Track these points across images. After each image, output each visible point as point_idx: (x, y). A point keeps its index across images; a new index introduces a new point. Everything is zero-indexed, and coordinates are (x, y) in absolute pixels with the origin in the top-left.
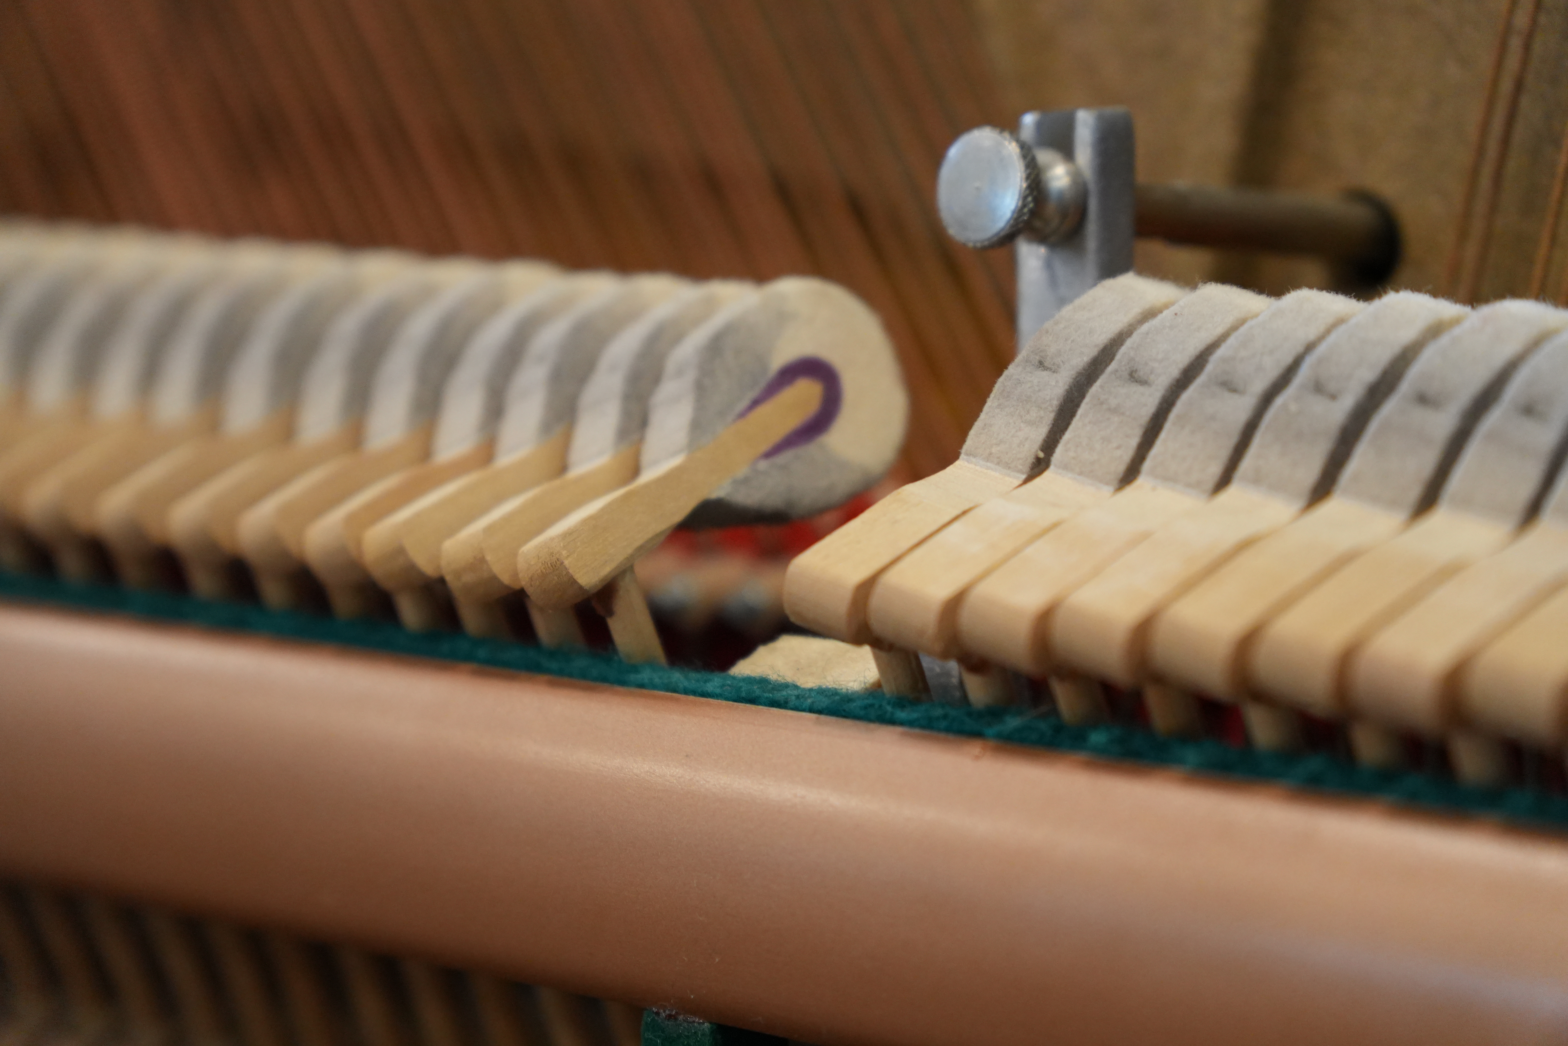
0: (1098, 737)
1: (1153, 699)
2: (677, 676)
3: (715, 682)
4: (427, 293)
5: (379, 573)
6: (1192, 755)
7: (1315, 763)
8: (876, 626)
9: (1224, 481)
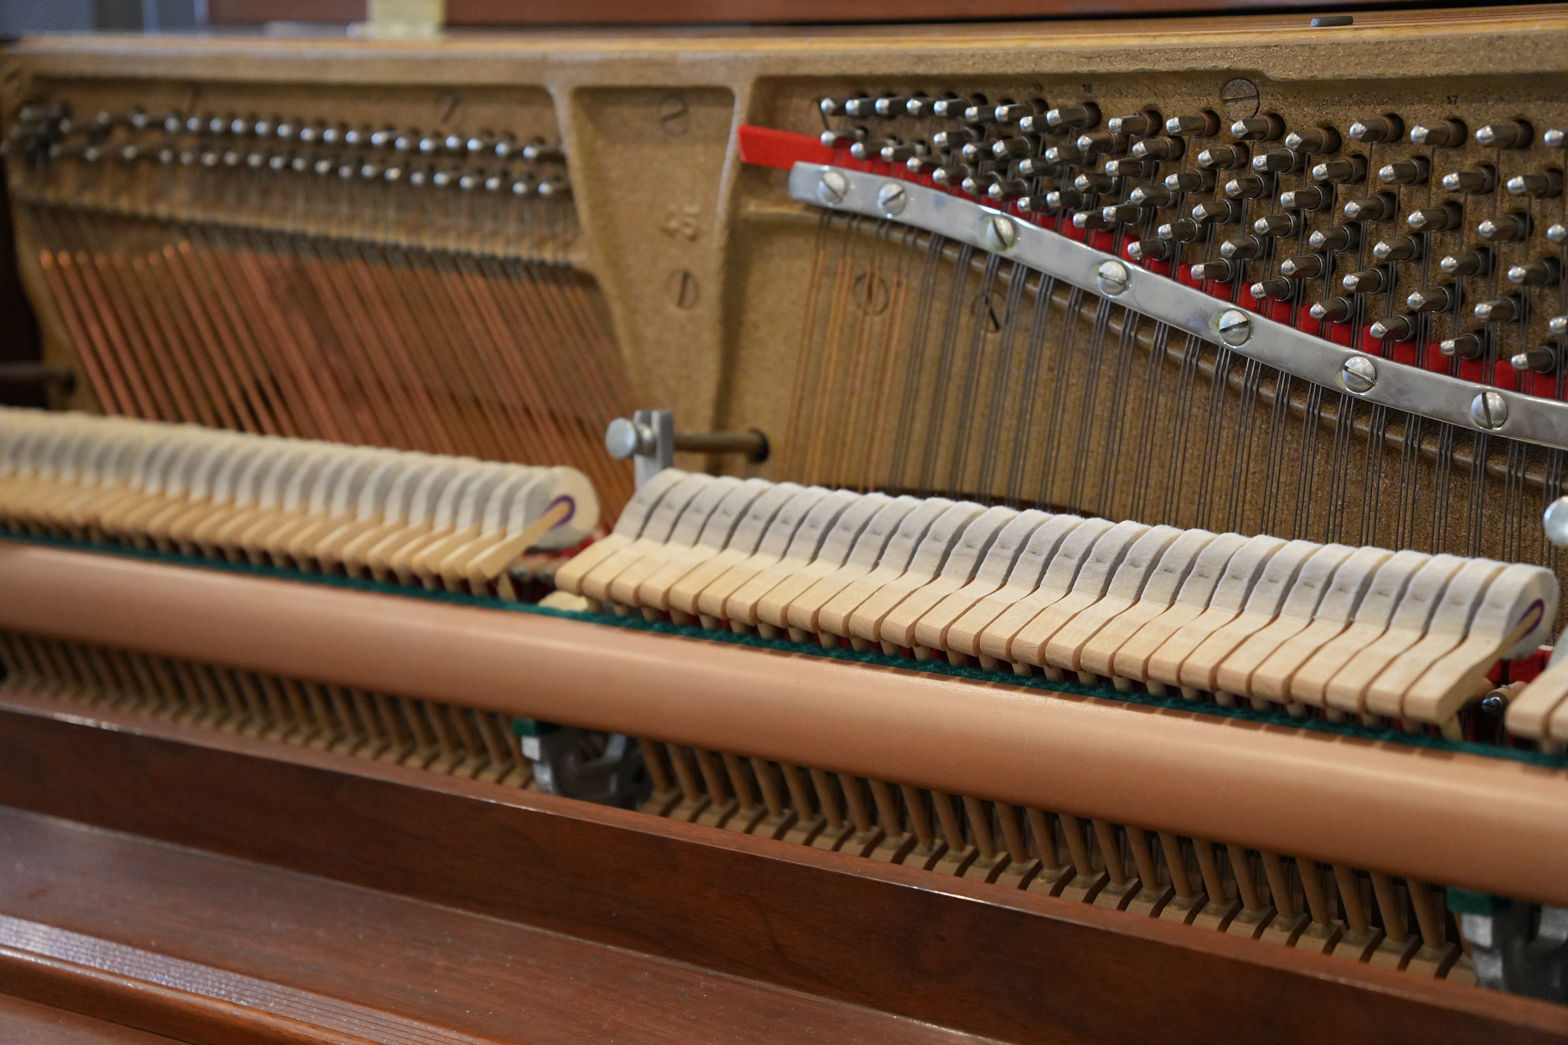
0: (656, 626)
1: (672, 613)
2: (521, 606)
3: (533, 608)
4: (429, 469)
5: (419, 572)
6: (684, 631)
7: (721, 633)
8: (585, 590)
9: (696, 542)
